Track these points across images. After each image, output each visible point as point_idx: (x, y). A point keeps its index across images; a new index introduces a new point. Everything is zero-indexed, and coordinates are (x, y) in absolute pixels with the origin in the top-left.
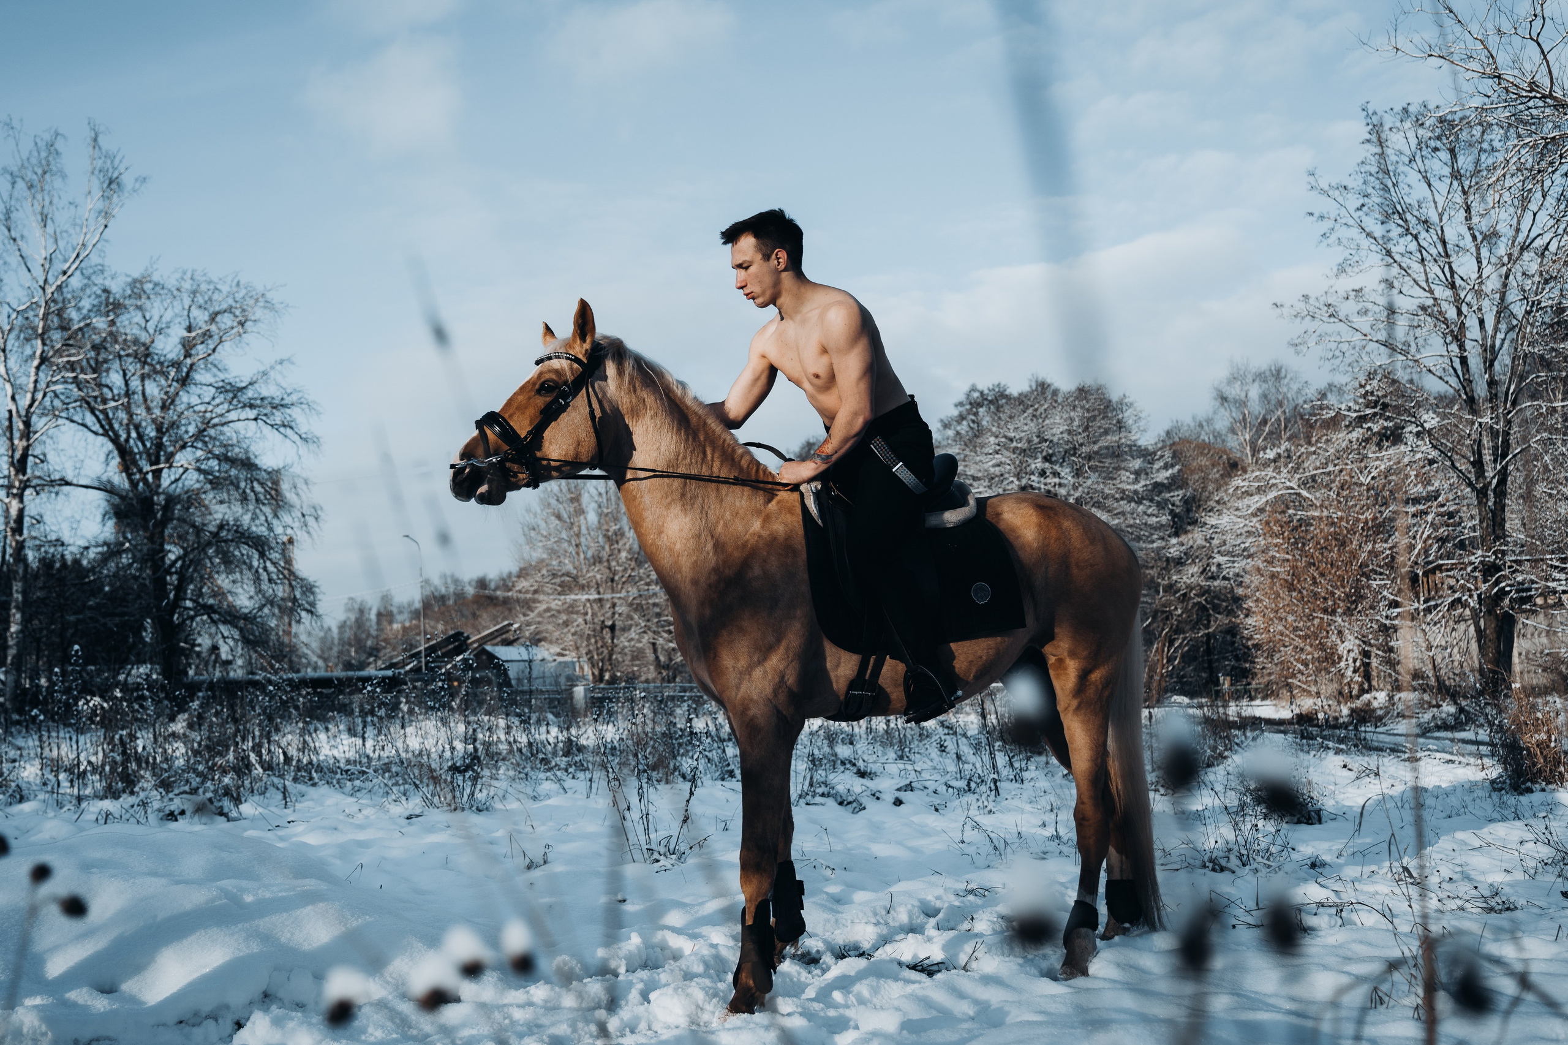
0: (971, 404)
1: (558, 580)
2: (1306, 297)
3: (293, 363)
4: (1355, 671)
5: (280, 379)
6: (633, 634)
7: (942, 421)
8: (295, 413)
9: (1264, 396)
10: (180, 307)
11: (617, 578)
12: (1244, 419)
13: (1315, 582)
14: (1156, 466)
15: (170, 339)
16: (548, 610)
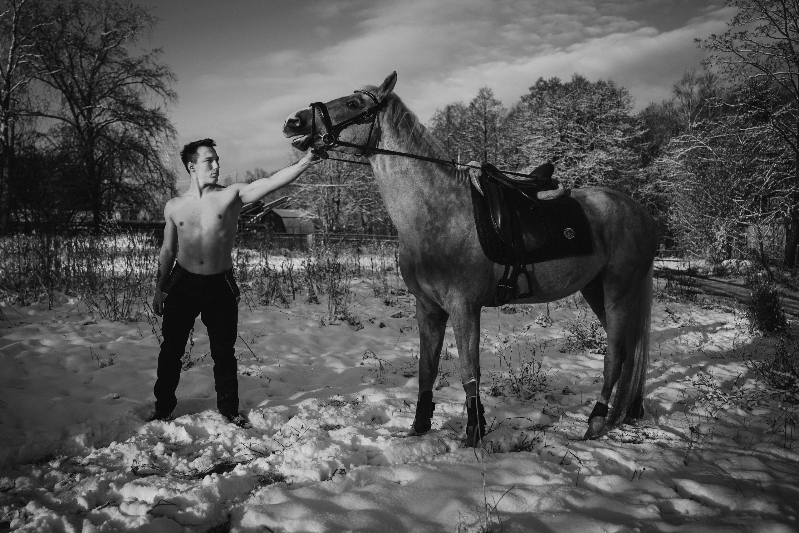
0: (539, 88)
1: (310, 176)
2: (714, 36)
3: (162, 52)
4: (723, 247)
5: (155, 60)
6: (348, 206)
7: (522, 97)
8: (163, 80)
9: (702, 92)
10: (100, 18)
11: (342, 176)
12: (689, 104)
13: (707, 197)
14: (636, 128)
15: (96, 36)
16: (305, 191)
